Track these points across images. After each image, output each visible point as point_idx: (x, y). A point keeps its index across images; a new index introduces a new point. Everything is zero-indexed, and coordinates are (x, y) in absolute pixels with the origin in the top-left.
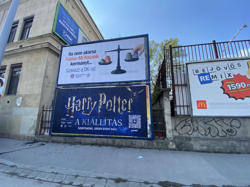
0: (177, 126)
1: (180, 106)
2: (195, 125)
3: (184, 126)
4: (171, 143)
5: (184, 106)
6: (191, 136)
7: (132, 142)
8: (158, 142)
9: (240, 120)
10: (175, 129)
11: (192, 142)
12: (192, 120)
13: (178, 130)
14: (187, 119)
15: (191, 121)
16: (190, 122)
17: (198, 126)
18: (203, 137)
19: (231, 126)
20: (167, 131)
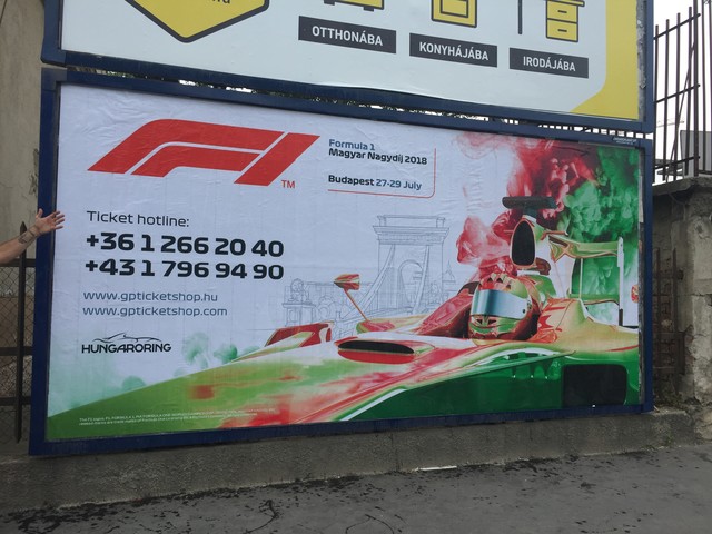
20: (696, 370)
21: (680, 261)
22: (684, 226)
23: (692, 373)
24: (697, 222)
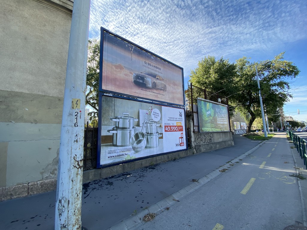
1: (196, 126)
3: (198, 139)
4: (194, 150)
5: (197, 126)
6: (200, 144)
7: (178, 154)
8: (189, 151)
9: (212, 133)
10: (195, 140)
11: (201, 148)
14: (199, 134)
16: (200, 136)
17: (202, 138)
18: (204, 144)
19: (211, 137)
21: (189, 126)
22: (190, 121)
23: (192, 143)
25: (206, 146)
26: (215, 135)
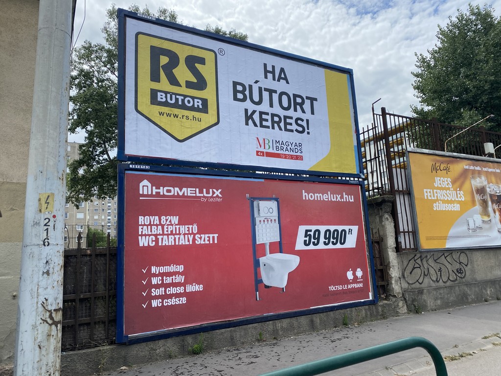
0: (405, 270)
1: (404, 232)
2: (426, 266)
3: (413, 270)
4: (401, 304)
5: (408, 232)
6: (422, 285)
9: (467, 252)
10: (403, 275)
11: (425, 297)
12: (421, 257)
13: (407, 278)
14: (416, 255)
15: (420, 259)
16: (419, 261)
17: (429, 266)
18: (434, 285)
19: (460, 263)
20: (393, 282)
21: (381, 233)
22: (381, 217)
23: (392, 284)
24: (386, 216)
25: (442, 291)
26: (477, 257)
